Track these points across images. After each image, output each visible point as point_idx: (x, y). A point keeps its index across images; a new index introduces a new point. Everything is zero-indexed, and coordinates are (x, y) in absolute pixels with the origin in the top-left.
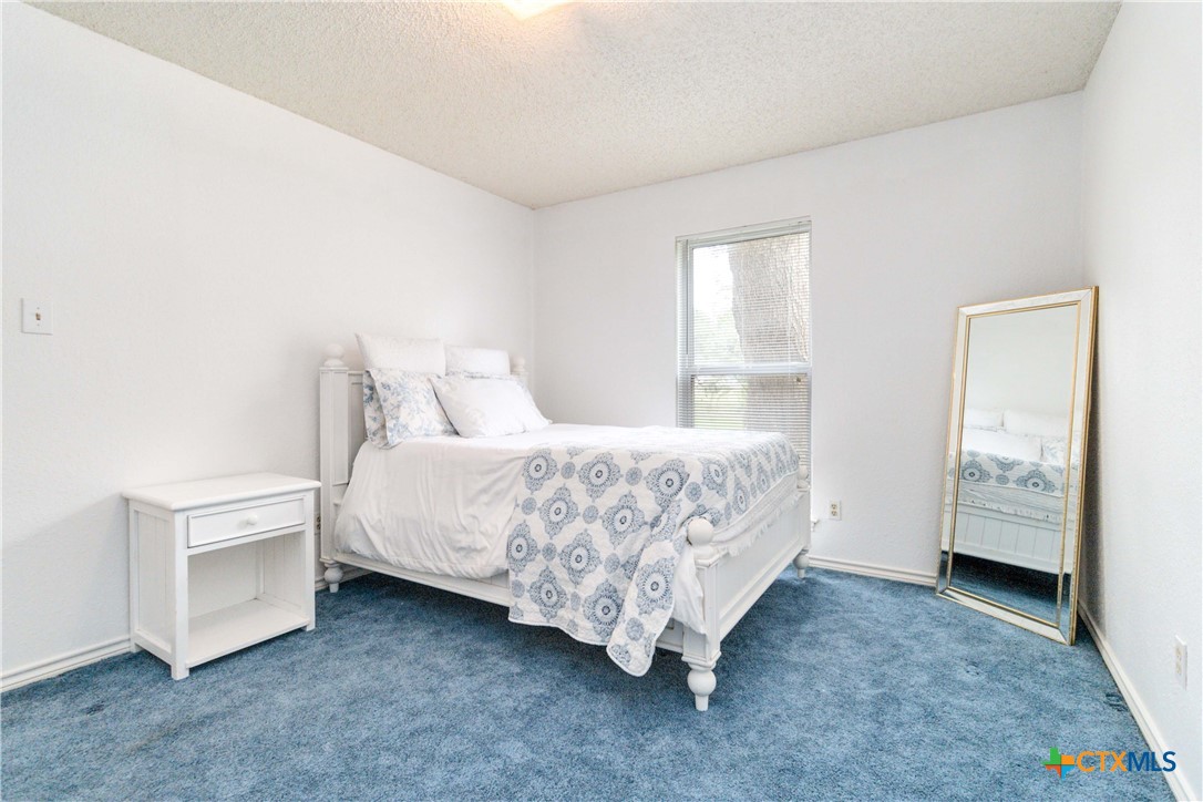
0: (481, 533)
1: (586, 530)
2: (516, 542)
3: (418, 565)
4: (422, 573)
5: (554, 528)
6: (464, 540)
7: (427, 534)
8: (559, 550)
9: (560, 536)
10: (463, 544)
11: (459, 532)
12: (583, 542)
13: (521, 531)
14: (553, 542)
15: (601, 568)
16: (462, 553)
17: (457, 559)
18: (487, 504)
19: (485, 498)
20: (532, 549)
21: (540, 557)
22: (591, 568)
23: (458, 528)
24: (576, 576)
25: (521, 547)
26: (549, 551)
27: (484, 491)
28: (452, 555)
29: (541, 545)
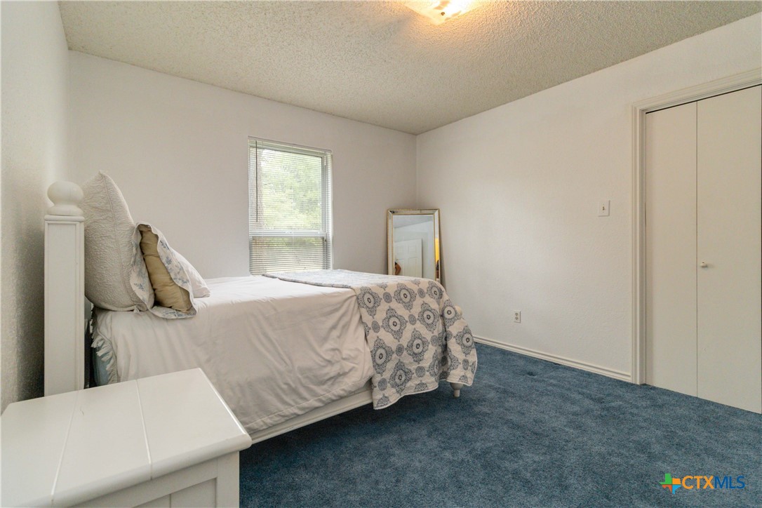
0: (344, 359)
1: (415, 329)
2: (378, 353)
3: (277, 419)
4: (282, 423)
5: (398, 334)
6: (332, 371)
7: (287, 384)
8: (405, 346)
9: (403, 338)
10: (332, 374)
11: (324, 367)
12: (416, 335)
13: (379, 344)
14: (400, 343)
15: (430, 346)
16: (330, 383)
17: (326, 390)
18: (339, 337)
19: (335, 333)
20: (389, 353)
21: (394, 355)
22: (426, 348)
23: (323, 364)
24: (417, 357)
25: (380, 355)
26: (400, 350)
27: (334, 327)
28: (319, 390)
29: (394, 348)
